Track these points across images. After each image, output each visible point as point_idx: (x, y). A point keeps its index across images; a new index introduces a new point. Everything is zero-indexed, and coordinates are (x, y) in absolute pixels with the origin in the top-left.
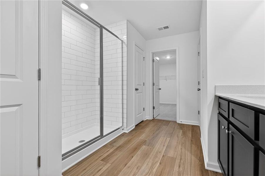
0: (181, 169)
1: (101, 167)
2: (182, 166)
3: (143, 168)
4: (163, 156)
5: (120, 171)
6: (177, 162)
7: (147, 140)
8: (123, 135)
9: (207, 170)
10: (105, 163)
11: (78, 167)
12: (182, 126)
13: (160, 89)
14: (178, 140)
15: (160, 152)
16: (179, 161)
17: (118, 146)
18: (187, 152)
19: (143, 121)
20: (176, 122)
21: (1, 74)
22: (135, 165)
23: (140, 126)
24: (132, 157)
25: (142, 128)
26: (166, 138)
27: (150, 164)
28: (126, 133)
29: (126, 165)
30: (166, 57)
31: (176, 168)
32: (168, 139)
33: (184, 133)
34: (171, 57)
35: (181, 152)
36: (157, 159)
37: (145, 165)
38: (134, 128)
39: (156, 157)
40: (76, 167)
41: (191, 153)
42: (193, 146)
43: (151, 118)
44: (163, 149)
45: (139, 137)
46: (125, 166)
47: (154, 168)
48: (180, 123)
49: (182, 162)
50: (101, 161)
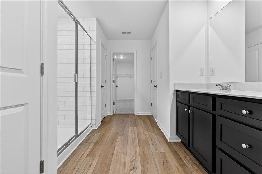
0: (155, 146)
1: (90, 163)
2: (154, 144)
3: (128, 153)
4: (138, 141)
5: (111, 160)
6: (150, 142)
7: (118, 132)
8: (94, 132)
9: (170, 142)
10: (92, 158)
11: (64, 169)
12: (140, 117)
13: (118, 86)
14: (143, 127)
15: (134, 138)
16: (151, 141)
17: (95, 142)
18: (153, 134)
19: (105, 117)
20: (134, 114)
21: (1, 67)
22: (121, 152)
23: (105, 121)
24: (115, 147)
25: (108, 123)
26: (133, 127)
27: (132, 148)
28: (95, 130)
29: (113, 154)
30: (119, 57)
31: (151, 146)
32: (135, 128)
33: (144, 122)
34: (124, 57)
35: (149, 135)
36: (135, 144)
37: (129, 150)
38: (100, 124)
39: (133, 142)
40: (62, 170)
41: (156, 134)
42: (155, 129)
43: (112, 114)
44: (135, 136)
45: (111, 131)
46: (113, 156)
47: (137, 151)
48: (137, 114)
49: (153, 141)
50: (86, 158)
